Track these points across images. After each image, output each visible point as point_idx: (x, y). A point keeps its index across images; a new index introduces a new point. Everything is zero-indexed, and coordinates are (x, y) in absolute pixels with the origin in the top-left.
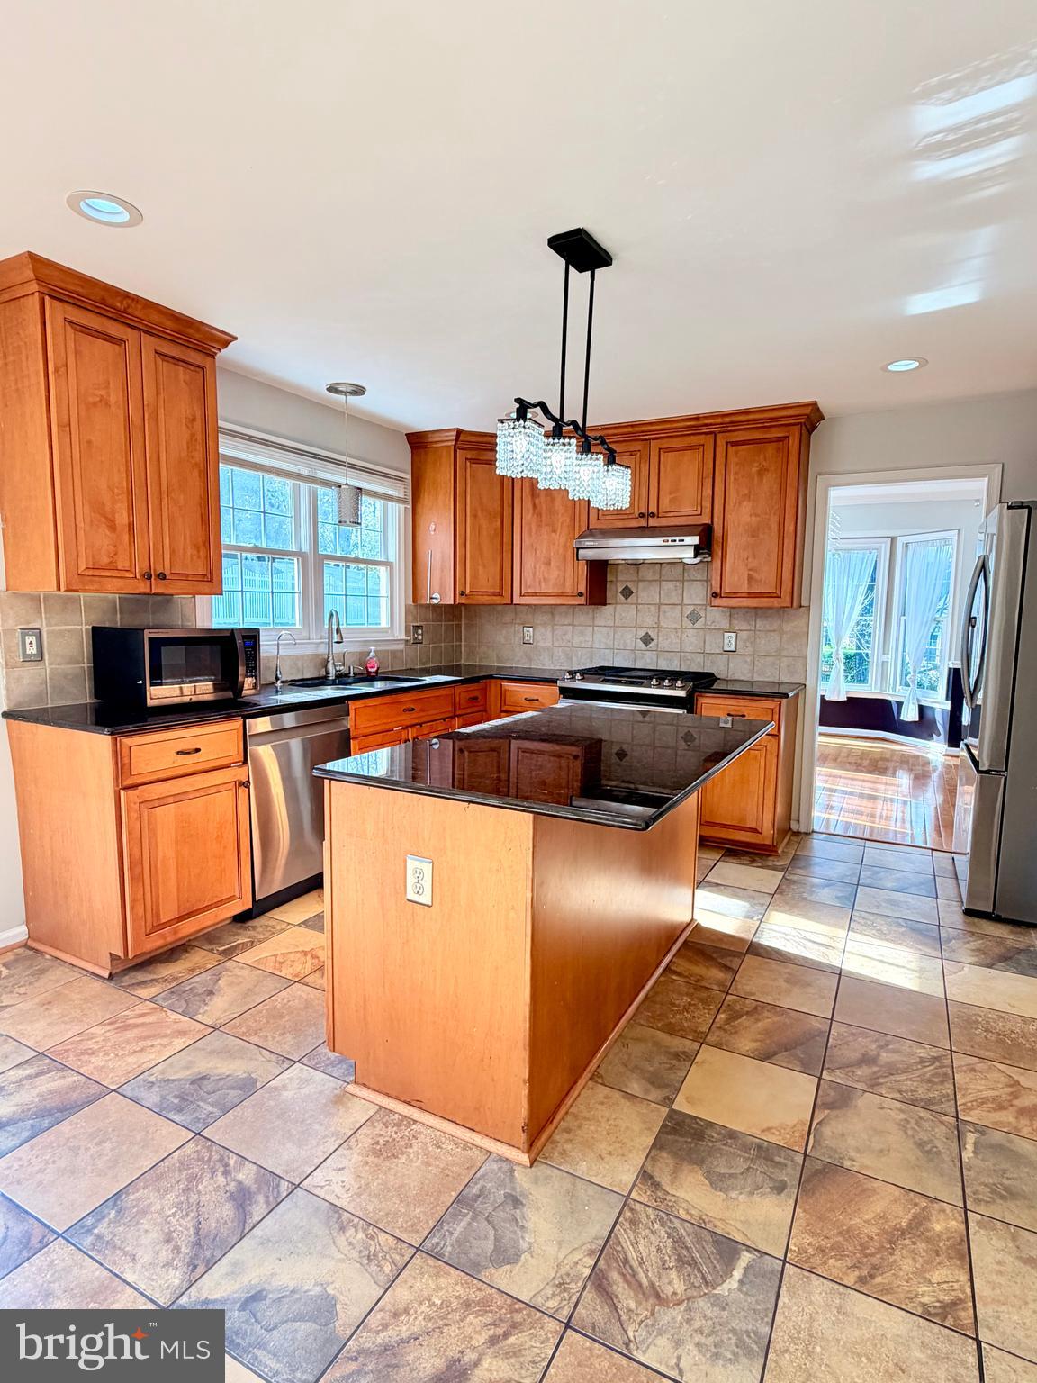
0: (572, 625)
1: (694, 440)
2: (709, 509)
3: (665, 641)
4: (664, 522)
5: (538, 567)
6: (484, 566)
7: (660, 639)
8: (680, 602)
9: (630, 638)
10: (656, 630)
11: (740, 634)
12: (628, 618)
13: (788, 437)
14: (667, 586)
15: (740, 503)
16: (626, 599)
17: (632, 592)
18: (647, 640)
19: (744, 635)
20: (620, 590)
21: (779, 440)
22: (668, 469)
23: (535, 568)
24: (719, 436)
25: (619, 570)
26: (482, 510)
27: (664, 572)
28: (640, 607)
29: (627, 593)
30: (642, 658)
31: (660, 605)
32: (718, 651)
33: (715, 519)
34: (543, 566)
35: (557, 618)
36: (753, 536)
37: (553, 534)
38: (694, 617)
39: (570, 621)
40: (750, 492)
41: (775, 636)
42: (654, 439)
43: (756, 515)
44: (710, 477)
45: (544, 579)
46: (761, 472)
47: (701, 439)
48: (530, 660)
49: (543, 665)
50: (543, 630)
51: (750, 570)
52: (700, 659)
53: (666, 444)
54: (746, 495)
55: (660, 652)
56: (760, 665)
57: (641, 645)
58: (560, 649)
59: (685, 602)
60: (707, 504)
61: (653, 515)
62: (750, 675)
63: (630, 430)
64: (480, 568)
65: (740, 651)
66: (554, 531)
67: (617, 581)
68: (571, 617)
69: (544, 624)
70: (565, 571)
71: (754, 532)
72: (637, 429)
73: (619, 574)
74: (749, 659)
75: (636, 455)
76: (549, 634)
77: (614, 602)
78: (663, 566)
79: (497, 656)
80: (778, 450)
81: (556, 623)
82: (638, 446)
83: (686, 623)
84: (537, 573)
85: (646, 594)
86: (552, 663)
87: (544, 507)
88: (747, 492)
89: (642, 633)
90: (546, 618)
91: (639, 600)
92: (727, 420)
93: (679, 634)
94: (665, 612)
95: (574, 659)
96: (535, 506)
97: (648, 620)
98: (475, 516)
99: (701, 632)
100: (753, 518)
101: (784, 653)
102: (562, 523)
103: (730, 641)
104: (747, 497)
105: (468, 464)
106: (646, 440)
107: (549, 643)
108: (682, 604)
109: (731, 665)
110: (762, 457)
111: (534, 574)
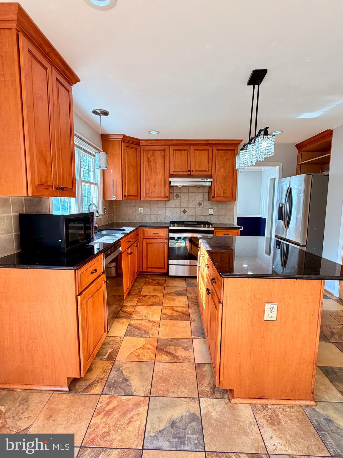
0: (158, 207)
1: (205, 148)
2: (211, 170)
3: (190, 212)
4: (196, 173)
5: (151, 187)
6: (132, 186)
7: (189, 211)
8: (195, 199)
9: (178, 211)
10: (187, 208)
11: (214, 209)
12: (178, 204)
13: (234, 150)
14: (191, 194)
15: (220, 169)
16: (177, 198)
17: (179, 196)
18: (184, 212)
19: (216, 209)
20: (175, 195)
21: (232, 150)
22: (197, 156)
23: (150, 187)
24: (214, 147)
25: (174, 188)
26: (131, 166)
27: (190, 189)
28: (182, 201)
29: (177, 196)
30: (183, 218)
31: (188, 200)
32: (207, 215)
33: (213, 173)
34: (153, 187)
35: (152, 205)
36: (224, 179)
37: (156, 176)
38: (200, 204)
39: (157, 206)
40: (223, 166)
41: (224, 210)
42: (192, 146)
43: (226, 173)
44: (210, 160)
45: (153, 191)
46: (227, 160)
47: (208, 148)
48: (142, 219)
49: (148, 221)
50: (147, 209)
51: (223, 190)
52: (202, 217)
53: (197, 148)
54: (222, 166)
55: (188, 216)
56: (220, 218)
57: (182, 213)
58: (153, 215)
59: (197, 199)
60: (210, 169)
61: (192, 171)
62: (217, 222)
63: (185, 142)
64: (131, 187)
65: (214, 215)
66: (157, 175)
67: (174, 192)
68: (157, 204)
69: (147, 207)
70: (161, 189)
71: (225, 178)
72: (187, 142)
73: (174, 190)
74: (217, 217)
75: (186, 151)
76: (149, 210)
77: (172, 199)
78: (189, 188)
79: (128, 218)
80: (232, 153)
81: (151, 206)
82: (187, 148)
83: (197, 206)
84: (151, 189)
85: (183, 197)
86: (150, 220)
87: (153, 166)
88: (222, 165)
89: (182, 209)
90: (148, 205)
91: (182, 198)
92: (217, 142)
93: (195, 210)
94: (190, 202)
95: (159, 219)
96: (149, 165)
97: (184, 205)
98: (128, 168)
99: (202, 209)
100: (225, 174)
101: (227, 215)
102: (160, 172)
103: (211, 212)
104: (222, 167)
105: (126, 148)
106: (189, 146)
107: (149, 214)
108: (196, 200)
109: (212, 219)
110: (227, 155)
111: (149, 190)
